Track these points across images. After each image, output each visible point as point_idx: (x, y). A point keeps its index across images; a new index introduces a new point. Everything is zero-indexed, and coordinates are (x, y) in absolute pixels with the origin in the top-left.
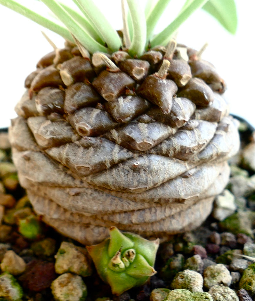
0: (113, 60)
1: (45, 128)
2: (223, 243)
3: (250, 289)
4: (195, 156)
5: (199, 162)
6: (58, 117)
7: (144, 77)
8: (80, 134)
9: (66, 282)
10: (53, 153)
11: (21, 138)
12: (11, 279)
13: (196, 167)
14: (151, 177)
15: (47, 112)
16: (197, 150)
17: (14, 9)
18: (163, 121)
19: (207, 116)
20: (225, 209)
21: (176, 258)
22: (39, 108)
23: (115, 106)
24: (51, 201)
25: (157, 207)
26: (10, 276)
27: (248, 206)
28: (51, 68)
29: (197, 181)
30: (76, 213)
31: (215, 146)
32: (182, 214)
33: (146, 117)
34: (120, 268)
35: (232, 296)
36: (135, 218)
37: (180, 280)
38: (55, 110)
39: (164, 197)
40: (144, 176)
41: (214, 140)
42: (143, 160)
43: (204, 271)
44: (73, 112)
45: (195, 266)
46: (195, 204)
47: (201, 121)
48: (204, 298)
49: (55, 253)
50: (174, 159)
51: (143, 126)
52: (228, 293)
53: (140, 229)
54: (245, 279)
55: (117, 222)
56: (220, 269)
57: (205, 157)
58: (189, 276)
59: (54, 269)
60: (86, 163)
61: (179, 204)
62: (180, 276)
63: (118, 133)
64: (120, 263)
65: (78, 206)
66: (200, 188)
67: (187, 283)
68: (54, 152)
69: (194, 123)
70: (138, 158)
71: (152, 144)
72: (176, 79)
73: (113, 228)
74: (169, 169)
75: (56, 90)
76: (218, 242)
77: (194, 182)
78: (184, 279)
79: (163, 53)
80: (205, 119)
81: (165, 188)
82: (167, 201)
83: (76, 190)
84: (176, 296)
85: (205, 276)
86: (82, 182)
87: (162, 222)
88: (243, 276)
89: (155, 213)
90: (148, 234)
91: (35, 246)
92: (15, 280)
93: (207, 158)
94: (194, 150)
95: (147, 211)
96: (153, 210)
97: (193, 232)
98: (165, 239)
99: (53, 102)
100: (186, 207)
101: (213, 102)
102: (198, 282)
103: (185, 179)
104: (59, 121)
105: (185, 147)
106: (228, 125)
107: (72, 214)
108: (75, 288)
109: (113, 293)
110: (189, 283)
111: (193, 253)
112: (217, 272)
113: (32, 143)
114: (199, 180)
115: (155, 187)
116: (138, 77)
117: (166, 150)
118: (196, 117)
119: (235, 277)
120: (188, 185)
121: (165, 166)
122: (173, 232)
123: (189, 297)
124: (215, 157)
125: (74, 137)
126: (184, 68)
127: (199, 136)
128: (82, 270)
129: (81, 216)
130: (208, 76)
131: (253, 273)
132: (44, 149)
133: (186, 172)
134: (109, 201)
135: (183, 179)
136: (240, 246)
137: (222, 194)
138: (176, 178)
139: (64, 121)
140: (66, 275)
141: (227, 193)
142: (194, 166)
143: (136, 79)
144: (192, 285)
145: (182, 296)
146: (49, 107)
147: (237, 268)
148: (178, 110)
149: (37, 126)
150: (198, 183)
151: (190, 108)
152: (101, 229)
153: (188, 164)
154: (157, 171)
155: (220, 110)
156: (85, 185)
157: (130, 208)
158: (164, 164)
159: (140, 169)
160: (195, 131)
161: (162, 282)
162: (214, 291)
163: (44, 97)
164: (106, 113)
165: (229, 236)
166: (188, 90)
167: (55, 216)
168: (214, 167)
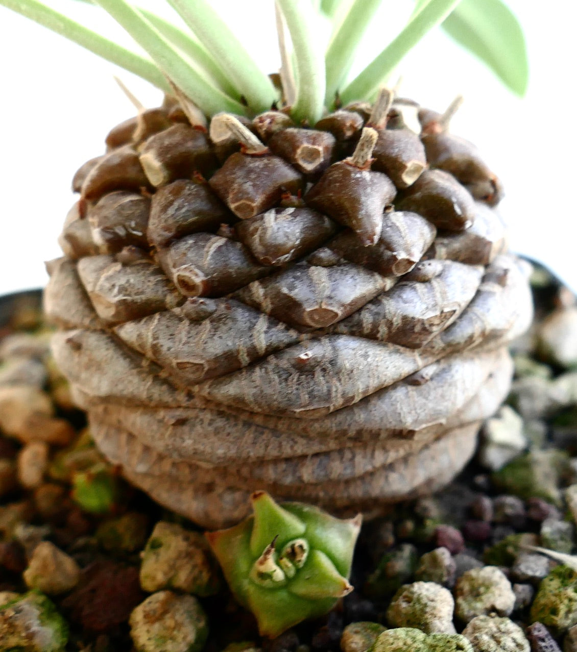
0: (254, 130)
1: (108, 279)
2: (499, 518)
3: (554, 622)
4: (435, 337)
5: (444, 349)
6: (137, 255)
7: (322, 166)
8: (183, 292)
9: (160, 611)
10: (126, 333)
11: (64, 303)
12: (42, 605)
13: (438, 361)
14: (338, 384)
15: (115, 245)
16: (438, 325)
17: (39, 20)
18: (365, 262)
19: (460, 251)
20: (503, 446)
21: (399, 554)
22: (97, 237)
23: (256, 230)
24: (131, 436)
25: (354, 447)
26: (41, 599)
27: (550, 438)
28: (126, 150)
29: (440, 391)
30: (182, 462)
31: (478, 317)
32: (411, 459)
33: (325, 254)
34: (274, 581)
35: (514, 640)
36: (308, 473)
37: (404, 605)
38: (129, 240)
39: (368, 426)
40: (323, 382)
41: (476, 304)
42: (321, 347)
43: (457, 581)
44: (168, 244)
45: (438, 572)
46: (438, 439)
47: (448, 262)
48: (454, 647)
49: (141, 548)
50: (390, 344)
51: (319, 274)
52: (507, 633)
53: (321, 494)
54: (543, 601)
55: (270, 480)
56: (489, 579)
57: (457, 340)
58: (422, 598)
59: (137, 581)
60: (196, 356)
61: (403, 441)
62: (405, 597)
63: (265, 288)
64: (275, 571)
65: (184, 447)
66: (444, 406)
67: (418, 613)
68: (129, 332)
69: (432, 267)
70: (309, 344)
71: (340, 312)
72: (392, 171)
73: (260, 494)
74: (377, 366)
75: (134, 198)
76: (489, 516)
77: (433, 394)
78: (411, 604)
79: (366, 116)
80: (456, 257)
81: (371, 407)
82: (375, 436)
83: (180, 413)
84: (392, 644)
85: (458, 592)
86: (190, 395)
87: (368, 479)
88: (540, 594)
89: (352, 459)
90: (339, 503)
91: (104, 531)
92: (53, 606)
93: (462, 341)
94: (432, 325)
95: (335, 456)
96: (348, 455)
97: (438, 496)
98: (376, 513)
99: (127, 224)
100: (420, 446)
101: (472, 221)
102: (442, 609)
103: (414, 388)
104: (138, 265)
105: (413, 318)
106: (506, 271)
107: (174, 464)
108: (178, 626)
109: (261, 634)
110: (423, 612)
111: (434, 542)
112: (483, 584)
113: (87, 312)
114: (445, 388)
115: (348, 406)
116: (309, 167)
117: (370, 326)
118: (437, 255)
119: (522, 596)
120: (421, 401)
121: (369, 360)
122: (393, 497)
123: (421, 646)
124: (478, 341)
125: (170, 299)
126: (409, 147)
127: (443, 293)
128: (199, 582)
129: (194, 468)
130: (463, 168)
131: (559, 588)
132: (111, 325)
133: (415, 373)
134: (249, 436)
135: (410, 388)
136: (532, 525)
137: (497, 416)
138: (394, 385)
139: (149, 265)
140: (161, 596)
141: (508, 413)
142: (435, 360)
143: (304, 172)
144: (430, 617)
145: (405, 644)
146: (116, 234)
147: (527, 575)
148: (395, 238)
149: (94, 275)
150: (443, 396)
151: (422, 234)
152: (238, 495)
153: (420, 355)
154: (352, 371)
155: (489, 238)
156: (198, 402)
157: (296, 451)
158: (366, 356)
159: (314, 367)
160: (435, 283)
161: (368, 606)
162: (476, 629)
163: (105, 212)
164: (239, 245)
165: (512, 503)
166: (418, 195)
167: (141, 468)
168: (477, 362)
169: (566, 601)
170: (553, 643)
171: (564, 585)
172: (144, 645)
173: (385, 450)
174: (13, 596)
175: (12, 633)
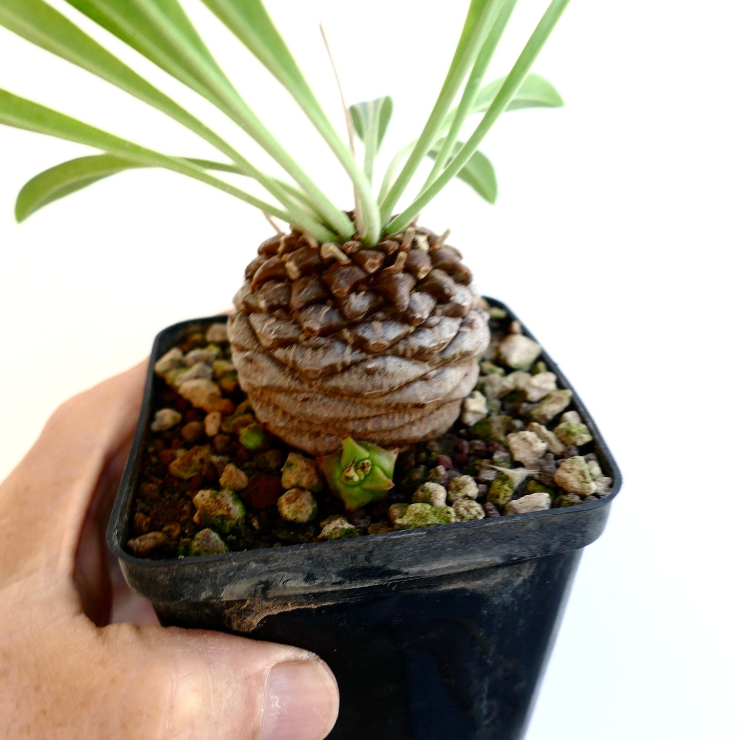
0: (344, 251)
1: (269, 326)
2: (472, 452)
3: (497, 502)
4: (436, 356)
5: (440, 362)
6: (284, 314)
7: (378, 270)
8: (309, 334)
9: (294, 498)
11: (242, 337)
12: (232, 495)
13: (437, 368)
14: (387, 380)
15: (271, 310)
16: (437, 350)
18: (400, 318)
19: (449, 311)
20: (475, 413)
21: (418, 470)
22: (262, 304)
23: (346, 304)
24: (276, 407)
25: (394, 412)
26: (231, 492)
27: (502, 409)
28: (275, 259)
29: (438, 383)
30: (305, 421)
31: (458, 345)
32: (424, 419)
33: (380, 315)
34: (353, 482)
35: (477, 510)
36: (370, 426)
37: (421, 493)
38: (279, 306)
39: (402, 401)
40: (379, 379)
41: (457, 338)
42: (378, 362)
43: (448, 483)
44: (301, 310)
45: (438, 478)
46: (438, 409)
47: (443, 317)
48: (446, 512)
49: (282, 466)
50: (412, 360)
51: (377, 325)
52: (473, 507)
53: (377, 438)
54: (492, 492)
55: (351, 430)
56: (465, 482)
57: (448, 357)
58: (430, 489)
59: (280, 483)
60: (315, 366)
61: (419, 410)
62: (421, 489)
63: (350, 332)
64: (354, 476)
65: (307, 413)
66: (442, 391)
67: (427, 497)
68: (279, 353)
69: (435, 320)
70: (372, 360)
71: (387, 344)
72: (413, 272)
73: (347, 437)
74: (406, 371)
75: (281, 285)
76: (466, 451)
77: (435, 385)
78: (424, 493)
79: (400, 243)
80: (446, 314)
81: (403, 391)
82: (405, 407)
83: (304, 395)
84: (414, 511)
85: (448, 489)
86: (310, 386)
87: (401, 429)
88: (491, 489)
89: (393, 419)
90: (386, 443)
91: (259, 459)
92: (237, 496)
93: (450, 358)
94: (434, 350)
95: (384, 417)
96: (391, 417)
97: (439, 440)
98: (405, 449)
99: (278, 298)
100: (428, 412)
101: (455, 296)
102: (440, 496)
104: (284, 319)
105: (424, 347)
106: (473, 321)
107: (300, 421)
108: (303, 505)
109: (346, 510)
110: (430, 496)
111: (437, 462)
112: (461, 484)
113: (255, 342)
114: (441, 382)
115: (391, 391)
116: (372, 271)
117: (402, 351)
118: (437, 314)
119: (482, 490)
120: (428, 388)
121: (402, 368)
122: (415, 440)
123: (429, 512)
124: (459, 357)
125: (302, 337)
126: (422, 259)
127: (440, 334)
128: (313, 484)
129: (310, 424)
130: (450, 267)
132: (269, 349)
133: (426, 374)
134: (341, 406)
135: (424, 382)
136: (489, 455)
137: (471, 396)
138: (415, 381)
139: (290, 319)
140: (294, 490)
141: (478, 394)
143: (368, 273)
144: (433, 498)
145: (421, 511)
146: (272, 303)
147: (485, 480)
148: (415, 307)
149: (260, 324)
150: (440, 386)
151: (429, 304)
152: (333, 438)
153: (429, 365)
154: (393, 374)
155: (463, 304)
156: (314, 389)
157: (364, 414)
158: (401, 366)
159: (374, 372)
160: (435, 328)
161: (402, 497)
162: (457, 505)
163: (268, 292)
164: (337, 311)
165: (479, 444)
166: (427, 284)
167: (281, 424)
168: (459, 368)
169: (504, 492)
170: (497, 512)
171: (503, 484)
172: (286, 515)
173: (410, 415)
174: (214, 492)
175: (220, 508)
